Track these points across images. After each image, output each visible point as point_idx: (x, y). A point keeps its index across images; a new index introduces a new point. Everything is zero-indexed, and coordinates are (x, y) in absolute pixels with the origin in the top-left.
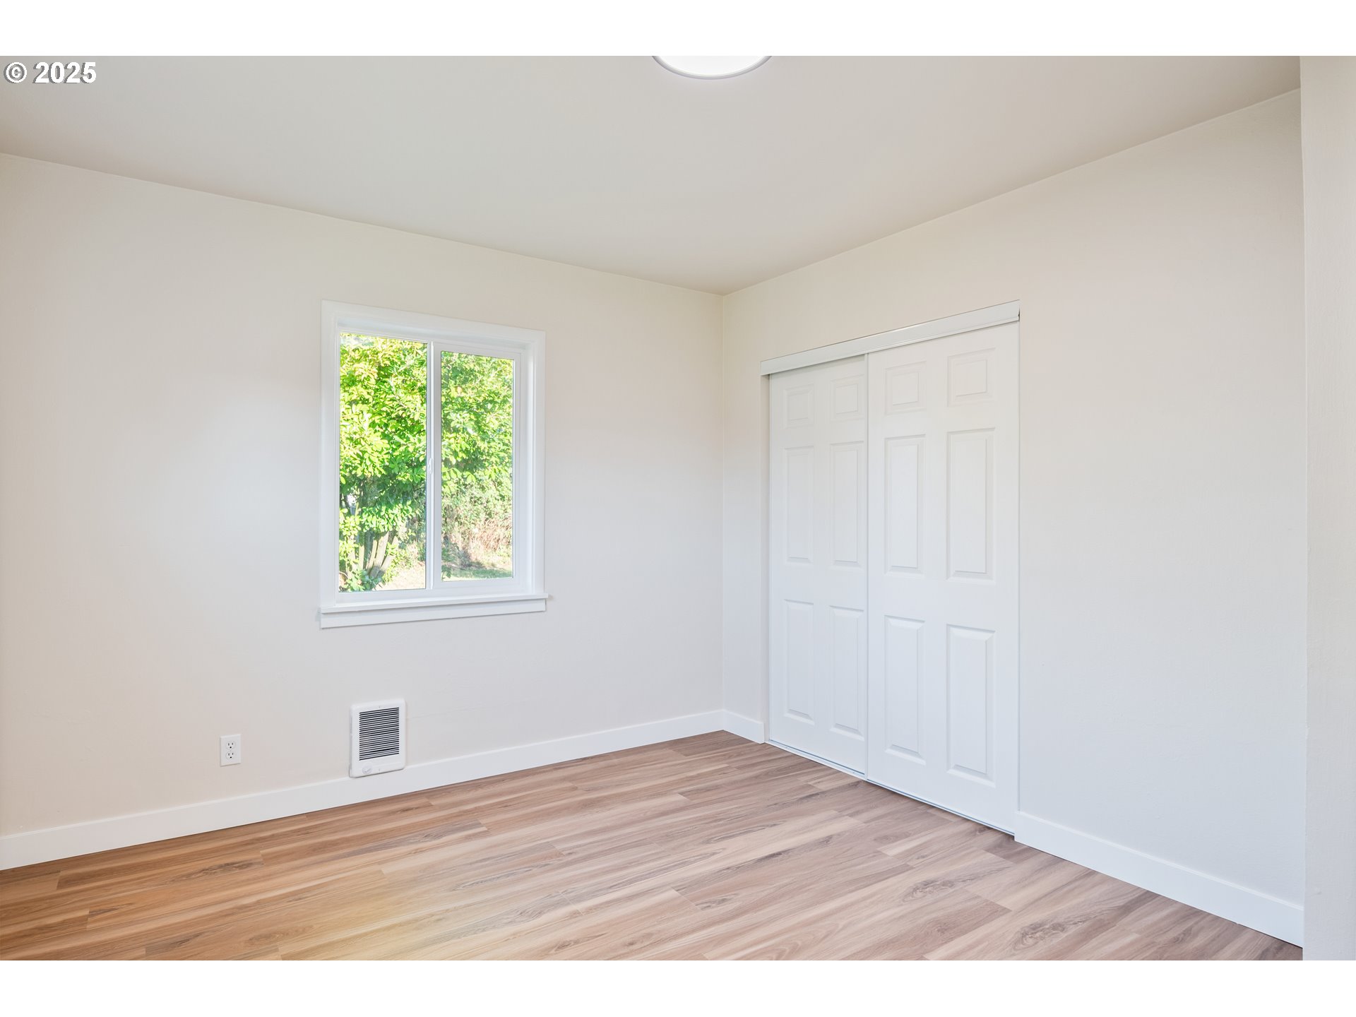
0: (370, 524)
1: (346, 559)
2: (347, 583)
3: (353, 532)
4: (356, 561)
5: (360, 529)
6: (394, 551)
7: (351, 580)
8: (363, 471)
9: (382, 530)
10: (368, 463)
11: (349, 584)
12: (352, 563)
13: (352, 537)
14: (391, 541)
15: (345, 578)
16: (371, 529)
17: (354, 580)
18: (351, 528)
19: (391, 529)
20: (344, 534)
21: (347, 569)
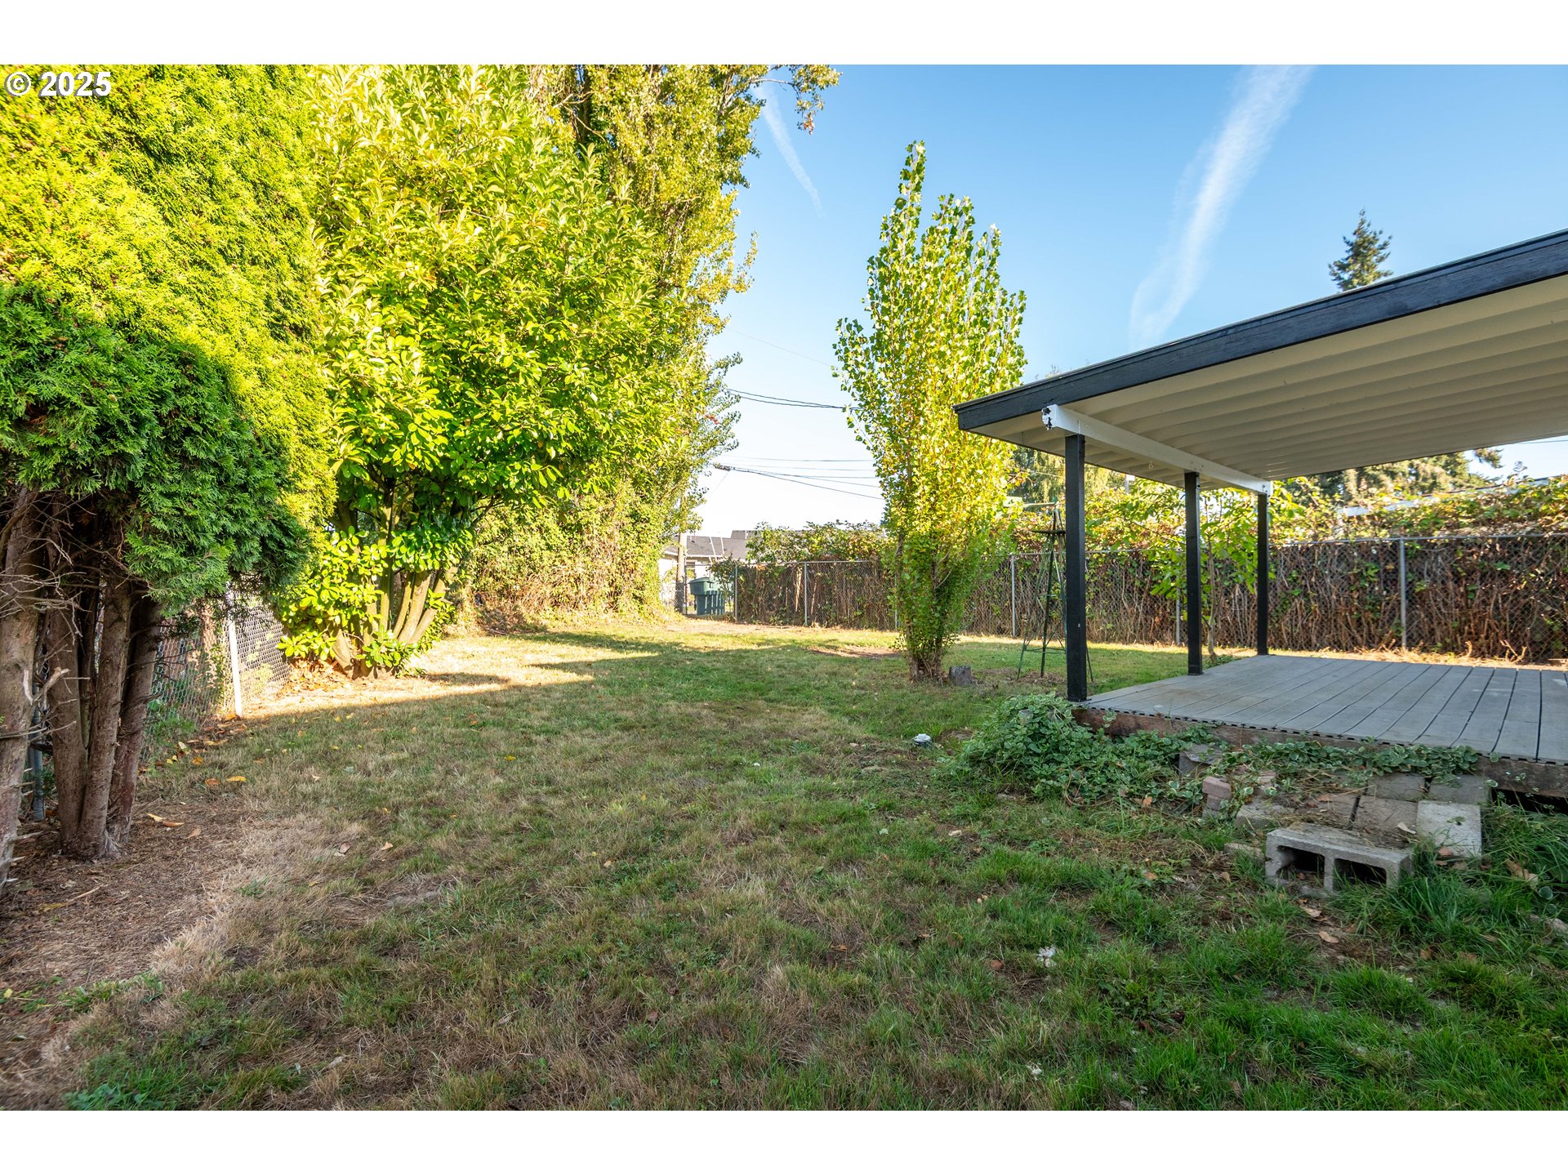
0: (404, 557)
1: (361, 616)
2: (362, 653)
3: (375, 570)
4: (378, 616)
5: (386, 565)
6: (438, 602)
7: (371, 647)
8: (404, 457)
9: (422, 567)
10: (415, 440)
11: (368, 654)
12: (371, 620)
13: (374, 578)
14: (433, 587)
15: (359, 644)
16: (405, 565)
17: (375, 646)
18: (372, 563)
19: (437, 568)
20: (361, 572)
21: (363, 631)
